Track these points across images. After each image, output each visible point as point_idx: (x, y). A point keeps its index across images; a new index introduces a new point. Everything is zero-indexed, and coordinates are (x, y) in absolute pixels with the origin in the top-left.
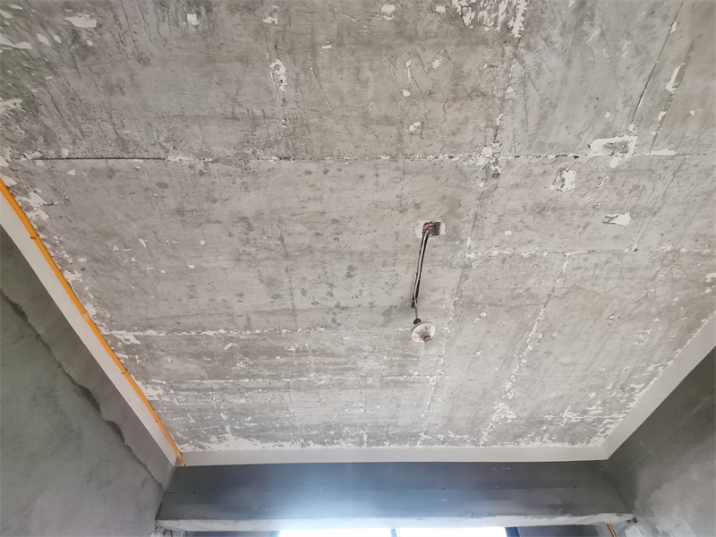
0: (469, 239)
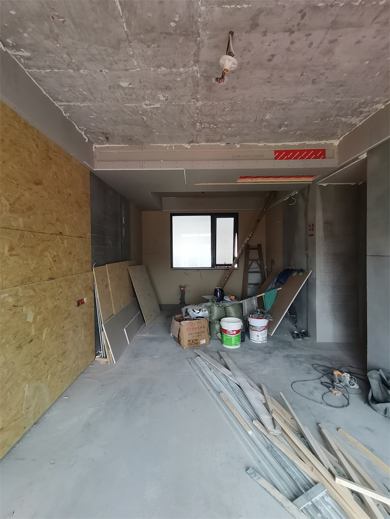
0: (199, 77)
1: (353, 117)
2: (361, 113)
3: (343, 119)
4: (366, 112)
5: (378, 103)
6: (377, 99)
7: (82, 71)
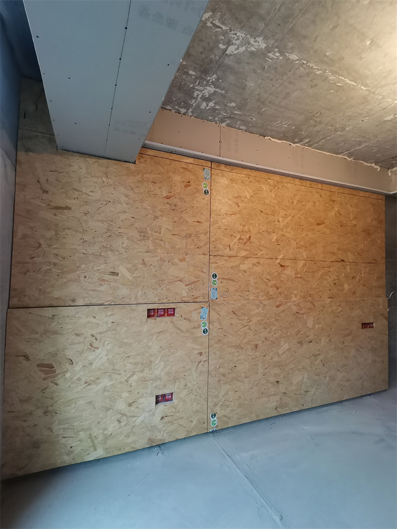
7: (347, 129)
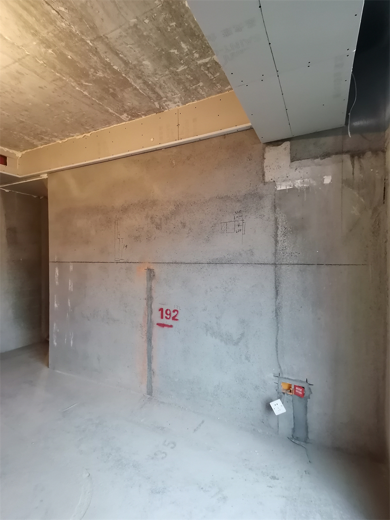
1: (35, 139)
2: (42, 139)
3: (26, 137)
4: (47, 140)
5: (56, 138)
6: (55, 134)
